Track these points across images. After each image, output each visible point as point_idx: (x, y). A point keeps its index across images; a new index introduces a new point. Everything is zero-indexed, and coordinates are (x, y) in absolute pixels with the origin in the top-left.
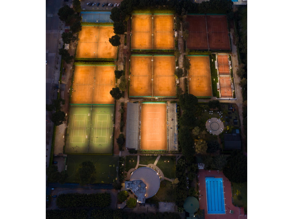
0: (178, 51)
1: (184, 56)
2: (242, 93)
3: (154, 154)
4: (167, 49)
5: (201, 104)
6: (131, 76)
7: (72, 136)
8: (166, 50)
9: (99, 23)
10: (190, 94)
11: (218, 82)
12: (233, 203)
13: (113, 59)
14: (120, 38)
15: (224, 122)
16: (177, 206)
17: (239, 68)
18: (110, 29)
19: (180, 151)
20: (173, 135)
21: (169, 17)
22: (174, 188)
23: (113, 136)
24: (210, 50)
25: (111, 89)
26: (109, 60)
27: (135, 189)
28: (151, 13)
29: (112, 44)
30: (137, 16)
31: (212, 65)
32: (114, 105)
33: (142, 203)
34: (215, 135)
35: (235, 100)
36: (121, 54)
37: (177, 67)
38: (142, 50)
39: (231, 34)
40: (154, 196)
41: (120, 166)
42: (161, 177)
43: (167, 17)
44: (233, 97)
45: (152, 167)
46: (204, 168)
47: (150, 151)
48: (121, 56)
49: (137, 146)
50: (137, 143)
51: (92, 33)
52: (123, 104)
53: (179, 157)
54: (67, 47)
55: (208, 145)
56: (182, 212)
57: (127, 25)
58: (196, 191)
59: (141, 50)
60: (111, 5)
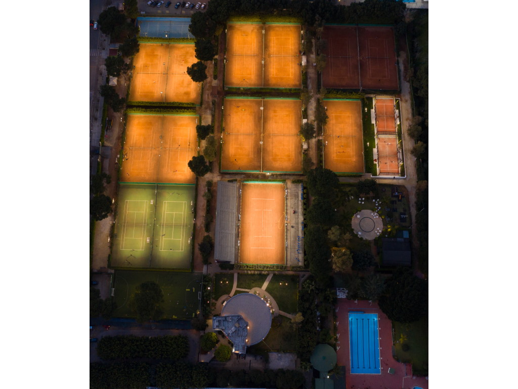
0: (307, 92)
1: (318, 101)
2: (415, 167)
3: (263, 270)
4: (288, 87)
5: (343, 185)
6: (224, 134)
7: (123, 238)
8: (286, 89)
9: (169, 39)
10: (327, 167)
11: (375, 148)
12: (394, 356)
13: (193, 104)
14: (206, 67)
15: (383, 217)
16: (299, 360)
17: (413, 122)
18: (188, 49)
19: (306, 266)
20: (296, 239)
21: (292, 29)
22: (294, 329)
23: (193, 238)
24: (363, 91)
25: (191, 159)
26: (186, 106)
27: (230, 330)
28: (260, 21)
29: (192, 78)
30: (237, 26)
31: (366, 118)
32: (194, 186)
33: (240, 353)
34: (366, 240)
35: (405, 179)
36: (208, 95)
37: (305, 121)
38: (244, 89)
39: (401, 60)
40: (261, 342)
41: (204, 291)
42: (274, 310)
43: (289, 29)
44: (400, 175)
45: (259, 294)
46: (347, 296)
47: (255, 266)
48: (208, 98)
49: (233, 257)
50: (234, 251)
51: (157, 55)
52: (210, 184)
53: (305, 277)
54: (114, 81)
55: (353, 258)
56: (308, 370)
57: (219, 42)
58: (332, 335)
59: (242, 89)
60: (192, 5)
